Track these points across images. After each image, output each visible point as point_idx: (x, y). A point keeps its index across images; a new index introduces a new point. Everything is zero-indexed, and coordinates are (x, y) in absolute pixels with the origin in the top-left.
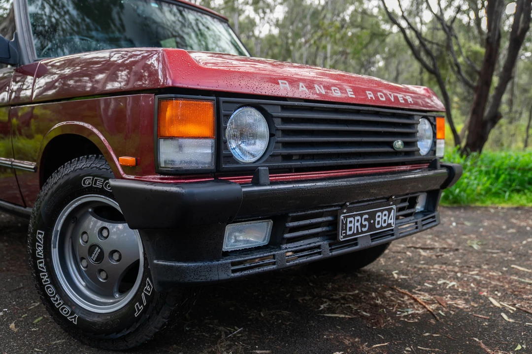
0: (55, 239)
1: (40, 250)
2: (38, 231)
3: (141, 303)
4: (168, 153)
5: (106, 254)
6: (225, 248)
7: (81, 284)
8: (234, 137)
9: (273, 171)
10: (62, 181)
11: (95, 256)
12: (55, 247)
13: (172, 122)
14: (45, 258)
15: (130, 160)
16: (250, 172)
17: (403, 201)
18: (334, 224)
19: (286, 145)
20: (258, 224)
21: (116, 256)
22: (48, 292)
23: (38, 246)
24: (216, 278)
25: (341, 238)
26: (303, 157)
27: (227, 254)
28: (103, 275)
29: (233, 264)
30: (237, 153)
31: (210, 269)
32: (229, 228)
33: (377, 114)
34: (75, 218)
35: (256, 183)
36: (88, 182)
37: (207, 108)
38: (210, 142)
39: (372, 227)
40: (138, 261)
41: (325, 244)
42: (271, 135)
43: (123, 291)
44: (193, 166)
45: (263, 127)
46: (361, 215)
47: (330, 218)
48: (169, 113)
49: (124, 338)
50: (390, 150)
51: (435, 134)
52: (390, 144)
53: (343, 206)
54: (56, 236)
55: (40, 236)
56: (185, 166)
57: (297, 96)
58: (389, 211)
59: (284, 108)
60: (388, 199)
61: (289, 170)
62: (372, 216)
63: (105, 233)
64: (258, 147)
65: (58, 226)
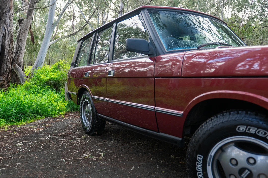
1: (199, 167)
2: (198, 155)
12: (209, 165)
14: (203, 172)
23: (198, 164)
54: (210, 159)
55: (200, 158)
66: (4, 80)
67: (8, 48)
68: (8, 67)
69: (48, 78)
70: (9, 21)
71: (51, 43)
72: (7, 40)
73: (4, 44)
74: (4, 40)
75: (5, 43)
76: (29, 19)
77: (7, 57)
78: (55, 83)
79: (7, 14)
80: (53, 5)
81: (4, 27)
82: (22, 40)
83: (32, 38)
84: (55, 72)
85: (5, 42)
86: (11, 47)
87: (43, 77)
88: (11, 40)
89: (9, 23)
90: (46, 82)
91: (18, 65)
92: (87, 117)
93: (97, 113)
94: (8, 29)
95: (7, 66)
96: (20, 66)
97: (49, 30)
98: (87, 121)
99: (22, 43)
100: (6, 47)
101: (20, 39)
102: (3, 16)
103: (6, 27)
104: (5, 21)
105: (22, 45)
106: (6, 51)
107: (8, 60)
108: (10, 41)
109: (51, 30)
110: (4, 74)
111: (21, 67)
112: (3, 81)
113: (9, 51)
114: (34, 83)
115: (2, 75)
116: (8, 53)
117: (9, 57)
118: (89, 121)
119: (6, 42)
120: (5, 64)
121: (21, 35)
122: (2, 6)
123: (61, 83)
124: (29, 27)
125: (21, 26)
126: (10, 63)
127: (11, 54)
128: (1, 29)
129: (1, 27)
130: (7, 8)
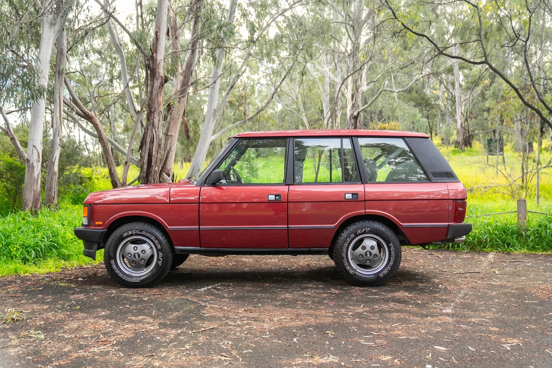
67: (156, 156)
68: (156, 181)
70: (157, 121)
71: (213, 138)
72: (154, 147)
73: (151, 152)
74: (151, 146)
75: (152, 150)
76: (181, 102)
77: (154, 167)
79: (156, 113)
80: (215, 83)
81: (152, 131)
82: (172, 136)
83: (186, 131)
86: (159, 154)
88: (160, 145)
89: (157, 125)
91: (167, 174)
94: (156, 133)
95: (154, 180)
96: (169, 176)
97: (209, 119)
99: (172, 140)
100: (154, 155)
101: (169, 134)
102: (151, 117)
103: (154, 130)
104: (153, 122)
105: (172, 143)
106: (154, 159)
107: (155, 172)
108: (158, 147)
109: (212, 119)
111: (171, 176)
113: (156, 160)
116: (156, 162)
117: (156, 168)
119: (154, 149)
121: (170, 128)
122: (151, 104)
124: (181, 114)
125: (171, 114)
126: (158, 175)
127: (158, 163)
128: (149, 133)
129: (149, 131)
130: (156, 106)
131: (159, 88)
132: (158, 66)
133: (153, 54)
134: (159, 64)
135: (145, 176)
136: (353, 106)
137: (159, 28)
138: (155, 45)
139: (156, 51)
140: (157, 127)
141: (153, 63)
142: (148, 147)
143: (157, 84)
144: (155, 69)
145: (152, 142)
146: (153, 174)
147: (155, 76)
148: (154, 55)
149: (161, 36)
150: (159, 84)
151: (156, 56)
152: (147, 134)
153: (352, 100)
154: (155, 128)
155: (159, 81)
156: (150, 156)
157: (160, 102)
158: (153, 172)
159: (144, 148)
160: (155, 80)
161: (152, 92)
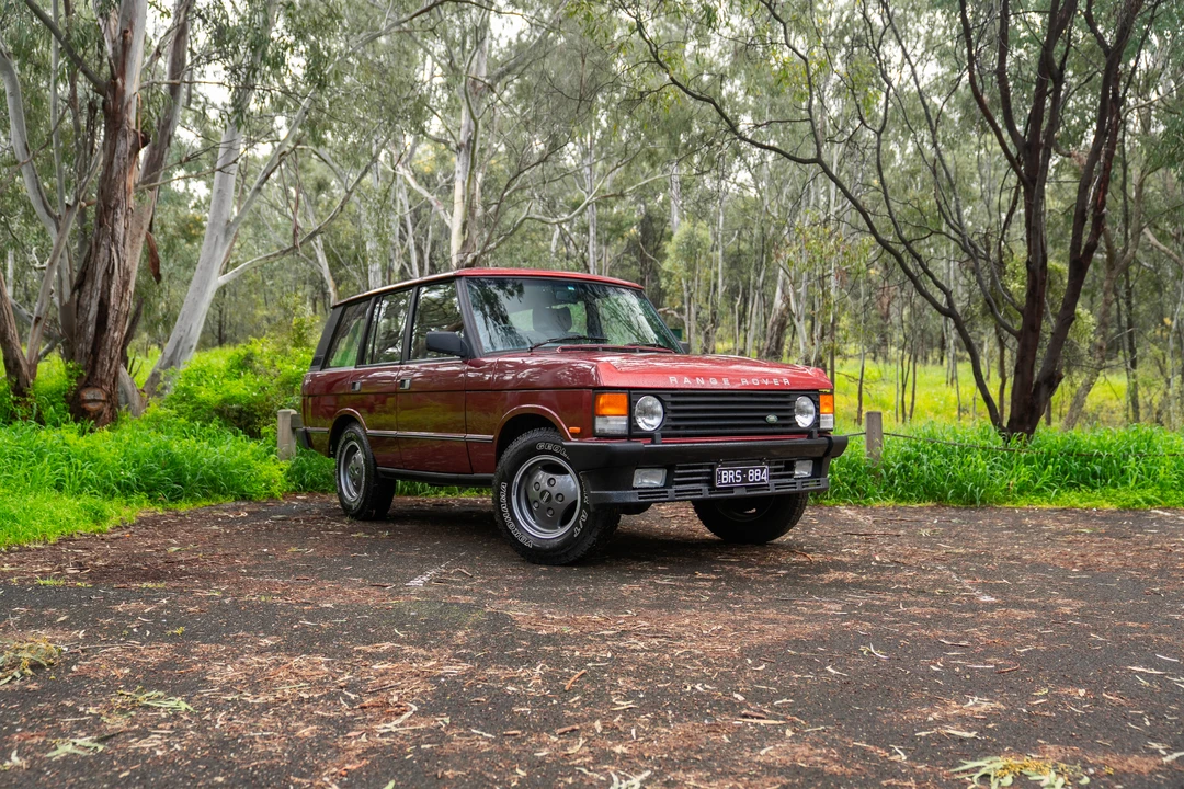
0: (514, 489)
1: (503, 497)
2: (503, 483)
3: (579, 527)
4: (600, 425)
5: (554, 497)
6: (634, 485)
7: (532, 522)
8: (640, 414)
9: (663, 436)
10: (521, 447)
11: (545, 498)
12: (514, 495)
13: (603, 406)
14: (507, 503)
15: (577, 429)
16: (649, 436)
17: (780, 463)
18: (712, 474)
19: (674, 419)
20: (656, 471)
21: (560, 498)
22: (510, 527)
23: (502, 494)
24: (629, 500)
25: (717, 485)
26: (688, 427)
27: (636, 489)
28: (551, 512)
29: (640, 494)
30: (642, 425)
31: (626, 495)
32: (637, 471)
33: (751, 395)
34: (529, 474)
35: (653, 442)
36: (541, 446)
37: (623, 398)
38: (626, 418)
39: (745, 480)
40: (576, 501)
41: (705, 488)
42: (664, 413)
43: (563, 524)
44: (616, 432)
45: (659, 408)
46: (735, 470)
47: (708, 470)
48: (601, 401)
49: (566, 554)
50: (763, 422)
51: (817, 410)
52: (764, 418)
53: (718, 462)
54: (515, 487)
55: (504, 486)
56: (611, 432)
57: (682, 386)
58: (762, 470)
59: (673, 395)
60: (761, 460)
61: (678, 436)
62: (745, 472)
63: (552, 482)
64: (656, 421)
65: (517, 479)
66: (103, 401)
67: (117, 308)
68: (114, 363)
69: (220, 397)
70: (123, 230)
71: (222, 280)
72: (114, 286)
73: (106, 297)
74: (106, 284)
75: (109, 293)
77: (111, 332)
78: (240, 411)
79: (119, 212)
81: (110, 251)
83: (153, 263)
84: (239, 377)
85: (109, 290)
86: (123, 304)
87: (205, 394)
88: (126, 283)
89: (121, 238)
90: (215, 410)
92: (353, 480)
93: (376, 465)
94: (118, 255)
95: (111, 360)
97: (214, 240)
98: (351, 488)
100: (112, 304)
102: (107, 218)
103: (113, 249)
104: (113, 230)
106: (112, 315)
107: (114, 341)
108: (122, 287)
109: (221, 240)
110: (102, 381)
112: (101, 404)
113: (117, 317)
114: (174, 412)
115: (97, 387)
116: (117, 321)
117: (116, 335)
118: (357, 489)
119: (112, 291)
120: (106, 353)
122: (106, 189)
123: (258, 413)
124: (146, 227)
126: (119, 350)
127: (121, 323)
128: (101, 255)
129: (102, 249)
130: (120, 194)
131: (130, 155)
132: (127, 107)
133: (114, 77)
134: (129, 102)
135: (89, 350)
136: (465, 244)
137: (131, 24)
138: (121, 60)
139: (123, 74)
140: (121, 241)
141: (115, 99)
142: (99, 285)
143: (124, 146)
144: (120, 113)
145: (109, 275)
146: (108, 347)
147: (118, 129)
148: (119, 80)
149: (135, 42)
150: (129, 148)
151: (123, 84)
152: (96, 256)
153: (464, 233)
154: (116, 245)
155: (130, 140)
156: (103, 306)
157: (130, 189)
158: (109, 343)
159: (88, 287)
160: (120, 137)
161: (111, 163)
